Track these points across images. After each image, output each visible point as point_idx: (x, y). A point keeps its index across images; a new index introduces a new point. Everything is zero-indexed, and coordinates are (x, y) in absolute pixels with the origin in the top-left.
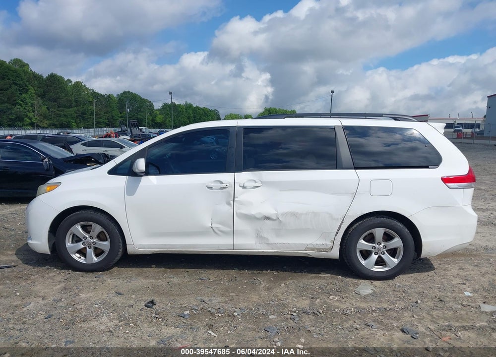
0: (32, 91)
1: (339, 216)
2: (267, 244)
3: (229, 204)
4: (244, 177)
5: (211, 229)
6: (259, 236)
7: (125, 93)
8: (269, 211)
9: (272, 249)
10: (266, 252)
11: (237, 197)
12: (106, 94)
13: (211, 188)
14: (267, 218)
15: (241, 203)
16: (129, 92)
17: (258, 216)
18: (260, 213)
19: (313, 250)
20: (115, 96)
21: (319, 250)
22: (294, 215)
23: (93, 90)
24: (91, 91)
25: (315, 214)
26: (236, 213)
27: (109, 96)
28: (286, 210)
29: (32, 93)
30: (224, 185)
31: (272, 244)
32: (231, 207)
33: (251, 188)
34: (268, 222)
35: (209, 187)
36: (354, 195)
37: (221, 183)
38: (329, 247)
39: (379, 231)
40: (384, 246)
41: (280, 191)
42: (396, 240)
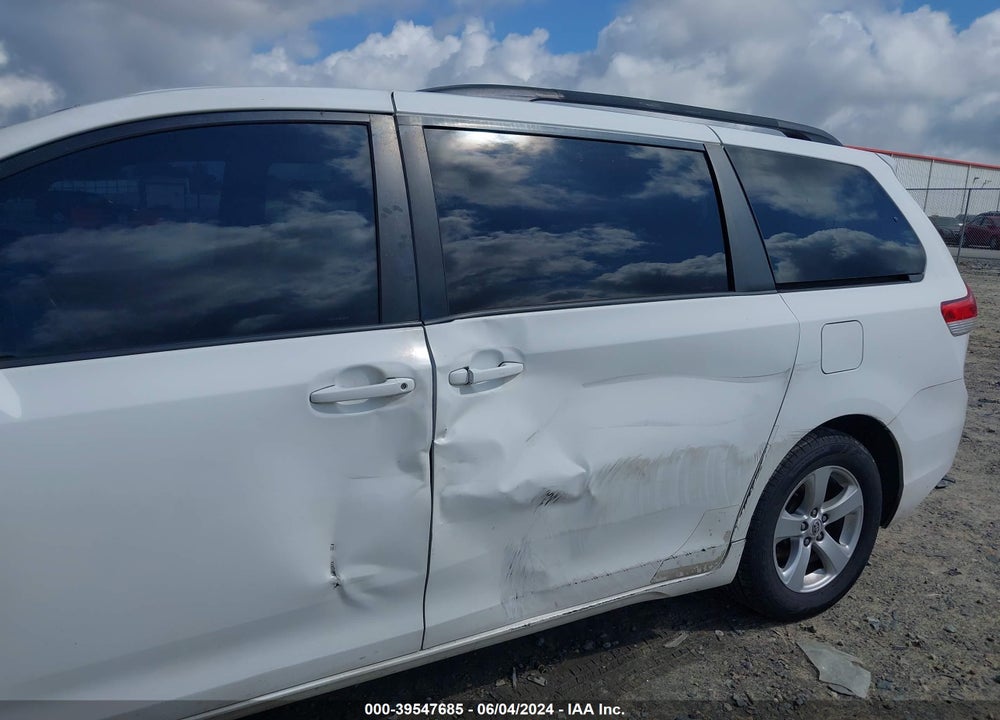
1: (751, 451)
2: (542, 593)
3: (409, 465)
5: (334, 594)
6: (517, 573)
8: (556, 465)
9: (557, 607)
11: (443, 433)
13: (329, 405)
14: (551, 497)
15: (460, 453)
17: (519, 498)
18: (528, 484)
21: (690, 571)
22: (636, 469)
25: (695, 454)
26: (443, 500)
28: (612, 456)
30: (392, 385)
31: (556, 589)
32: (422, 478)
34: (553, 511)
35: (316, 402)
36: (789, 375)
37: (377, 375)
38: (719, 553)
39: (820, 477)
40: (826, 516)
41: (584, 385)
42: (852, 495)
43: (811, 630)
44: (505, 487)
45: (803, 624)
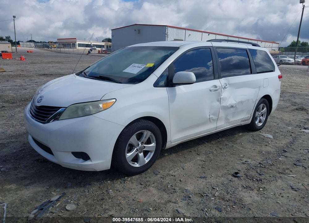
1: (254, 100)
2: (229, 122)
3: (218, 101)
5: (209, 120)
6: (226, 119)
11: (222, 96)
14: (232, 107)
15: (223, 99)
18: (230, 104)
21: (245, 121)
22: (241, 102)
25: (248, 100)
26: (221, 106)
34: (232, 109)
35: (210, 90)
36: (260, 87)
37: (216, 87)
38: (249, 118)
39: (261, 105)
40: (261, 113)
41: (236, 89)
42: (265, 109)
43: (260, 132)
44: (228, 105)
45: (260, 131)
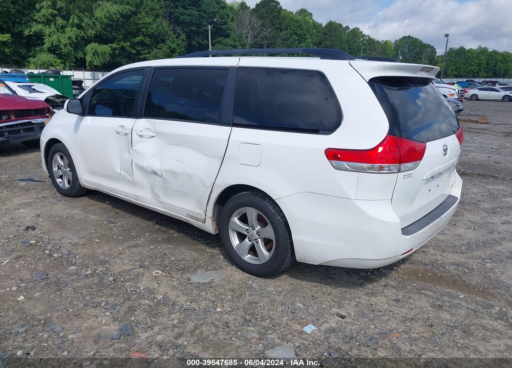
0: (309, 40)
2: (159, 201)
4: (143, 124)
5: (121, 176)
6: (153, 191)
7: (404, 38)
8: (156, 165)
9: (163, 208)
10: (158, 210)
11: (134, 146)
12: (383, 41)
13: (118, 133)
14: (155, 173)
15: (137, 153)
16: (409, 37)
17: (148, 169)
18: (149, 166)
19: (193, 217)
20: (393, 42)
21: (197, 219)
22: (173, 173)
23: (369, 36)
24: (367, 38)
26: (134, 162)
27: (386, 43)
29: (308, 42)
30: (125, 131)
31: (162, 202)
32: (130, 155)
33: (148, 138)
36: (222, 159)
38: (203, 217)
